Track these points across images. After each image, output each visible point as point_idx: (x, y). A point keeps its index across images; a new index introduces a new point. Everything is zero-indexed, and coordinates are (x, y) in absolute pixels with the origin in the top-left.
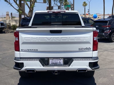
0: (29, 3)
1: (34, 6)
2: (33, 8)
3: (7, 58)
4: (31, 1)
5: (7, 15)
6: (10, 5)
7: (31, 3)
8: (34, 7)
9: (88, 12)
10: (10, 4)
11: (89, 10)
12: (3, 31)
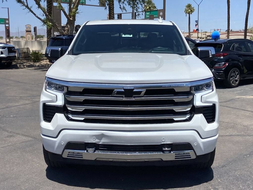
0: (66, 6)
1: (78, 13)
2: (74, 17)
3: (12, 116)
4: (70, 3)
5: (27, 31)
6: (27, 10)
7: (70, 6)
8: (77, 15)
9: (196, 25)
10: (28, 8)
11: (197, 21)
12: (14, 63)
